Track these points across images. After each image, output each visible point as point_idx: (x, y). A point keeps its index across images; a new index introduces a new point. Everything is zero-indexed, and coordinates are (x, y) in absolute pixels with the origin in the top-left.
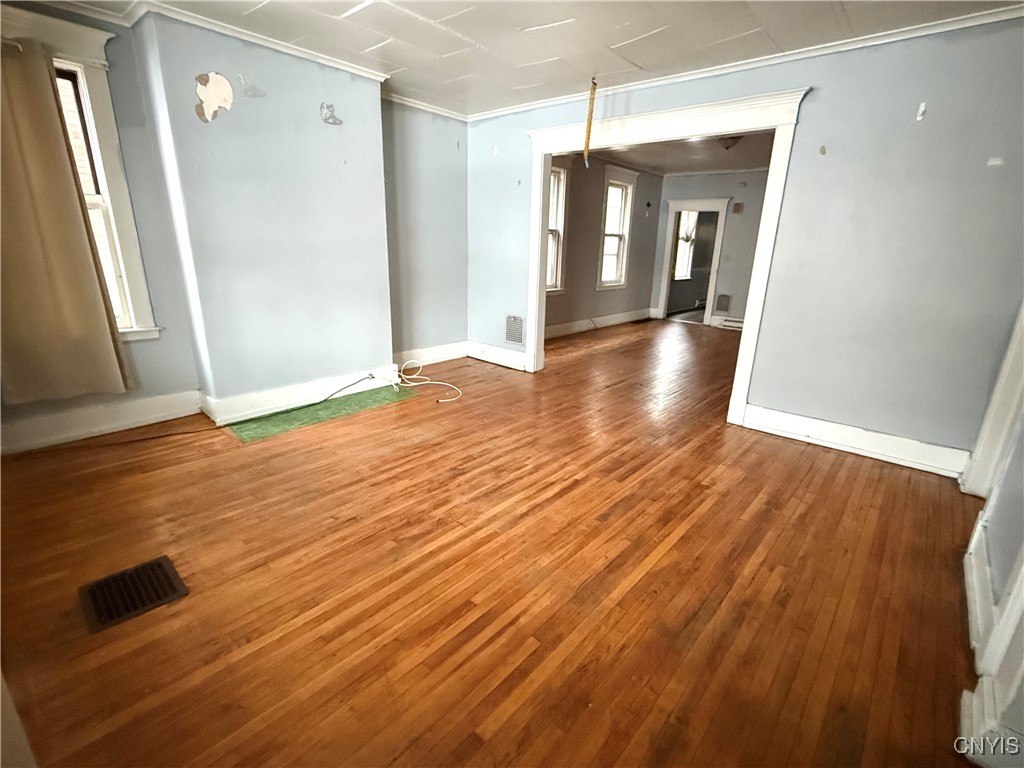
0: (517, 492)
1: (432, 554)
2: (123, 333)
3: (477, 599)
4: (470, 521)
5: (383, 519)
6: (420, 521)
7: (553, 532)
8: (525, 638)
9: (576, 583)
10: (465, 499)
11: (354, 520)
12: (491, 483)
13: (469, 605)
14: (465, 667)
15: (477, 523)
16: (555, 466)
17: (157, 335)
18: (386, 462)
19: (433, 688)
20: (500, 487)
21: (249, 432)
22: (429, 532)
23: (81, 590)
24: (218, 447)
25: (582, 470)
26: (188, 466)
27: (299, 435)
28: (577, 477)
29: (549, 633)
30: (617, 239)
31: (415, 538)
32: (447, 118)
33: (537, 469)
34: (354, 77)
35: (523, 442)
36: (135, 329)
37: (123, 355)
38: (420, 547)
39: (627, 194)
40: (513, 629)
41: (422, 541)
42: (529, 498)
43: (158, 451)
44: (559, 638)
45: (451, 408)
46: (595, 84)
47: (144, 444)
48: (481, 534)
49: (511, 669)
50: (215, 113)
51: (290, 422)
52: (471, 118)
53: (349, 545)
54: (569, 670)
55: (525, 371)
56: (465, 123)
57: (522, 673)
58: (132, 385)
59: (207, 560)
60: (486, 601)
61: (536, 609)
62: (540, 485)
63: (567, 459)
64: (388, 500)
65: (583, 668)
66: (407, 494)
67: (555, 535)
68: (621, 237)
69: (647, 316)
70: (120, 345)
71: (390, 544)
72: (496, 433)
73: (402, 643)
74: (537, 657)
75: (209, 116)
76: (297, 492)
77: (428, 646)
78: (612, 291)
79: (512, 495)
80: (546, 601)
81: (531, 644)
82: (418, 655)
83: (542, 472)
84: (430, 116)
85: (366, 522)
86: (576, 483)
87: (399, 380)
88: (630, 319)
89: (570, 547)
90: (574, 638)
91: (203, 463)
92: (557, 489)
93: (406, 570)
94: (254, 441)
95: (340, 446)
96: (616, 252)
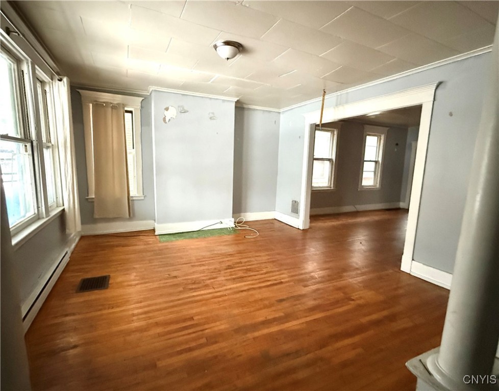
0: (249, 281)
1: (194, 296)
2: (132, 197)
3: (195, 318)
4: (218, 288)
5: (185, 279)
6: (199, 283)
7: (250, 300)
8: (202, 338)
9: (242, 324)
10: (223, 278)
11: (176, 277)
12: (240, 274)
13: (192, 319)
14: (171, 340)
15: (220, 289)
16: (277, 273)
17: (143, 198)
18: (204, 258)
19: (154, 343)
20: (243, 277)
21: (164, 239)
22: (199, 288)
23: (82, 279)
24: (150, 242)
25: (288, 278)
26: (137, 248)
27: (180, 242)
28: (282, 281)
29: (214, 339)
30: (374, 163)
31: (192, 289)
32: (270, 112)
33: (266, 273)
34: (224, 101)
35: (271, 260)
36: (137, 195)
37: (130, 204)
38: (191, 292)
39: (380, 139)
40: (201, 333)
41: (194, 290)
42: (252, 284)
43: (132, 241)
44: (216, 342)
45: (250, 240)
46: (325, 92)
47: (130, 238)
48: (219, 294)
49: (188, 346)
50: (170, 120)
51: (181, 237)
52: (281, 110)
53: (167, 286)
54: (210, 355)
55: (298, 229)
56: (279, 113)
57: (190, 350)
58: (131, 216)
59: (119, 279)
60: (199, 319)
61: (216, 329)
62: (262, 280)
63: (285, 272)
64: (194, 272)
65: (216, 357)
66: (203, 272)
67: (250, 302)
68: (376, 162)
69: (398, 207)
70: (130, 201)
71: (181, 289)
72: (260, 254)
73: (157, 324)
74: (201, 346)
75: (167, 120)
76: (164, 263)
77: (165, 328)
78: (369, 191)
79: (245, 281)
80: (223, 327)
81: (204, 340)
82: (159, 330)
83: (268, 275)
84: (262, 112)
85: (179, 279)
86: (281, 283)
87: (234, 226)
88: (384, 208)
89: (252, 309)
90: (223, 344)
91: (142, 247)
92: (269, 283)
93: (179, 300)
94: (164, 242)
95: (192, 249)
96: (373, 170)
